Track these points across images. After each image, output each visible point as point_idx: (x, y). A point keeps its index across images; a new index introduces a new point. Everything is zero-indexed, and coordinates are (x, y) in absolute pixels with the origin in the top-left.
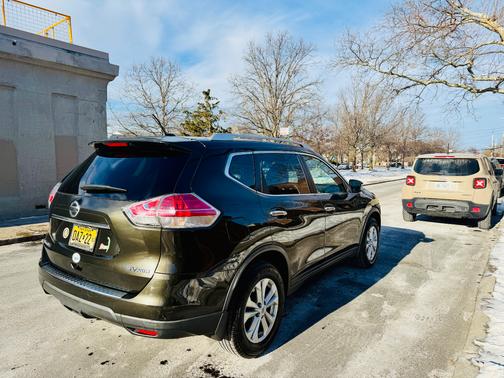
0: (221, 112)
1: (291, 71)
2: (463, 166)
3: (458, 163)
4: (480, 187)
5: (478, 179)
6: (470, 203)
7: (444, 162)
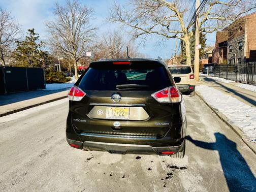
0: (42, 42)
1: (82, 20)
2: (186, 70)
3: (184, 68)
4: (192, 78)
5: (192, 75)
6: (189, 85)
7: (178, 68)
